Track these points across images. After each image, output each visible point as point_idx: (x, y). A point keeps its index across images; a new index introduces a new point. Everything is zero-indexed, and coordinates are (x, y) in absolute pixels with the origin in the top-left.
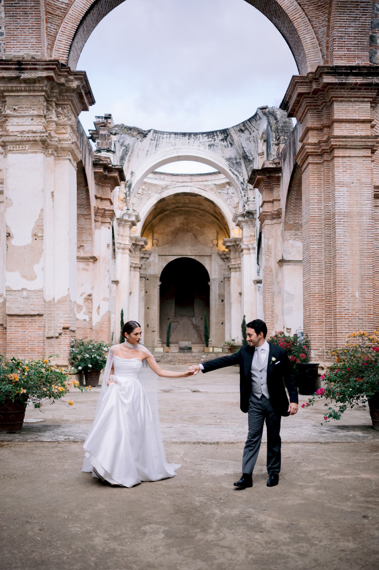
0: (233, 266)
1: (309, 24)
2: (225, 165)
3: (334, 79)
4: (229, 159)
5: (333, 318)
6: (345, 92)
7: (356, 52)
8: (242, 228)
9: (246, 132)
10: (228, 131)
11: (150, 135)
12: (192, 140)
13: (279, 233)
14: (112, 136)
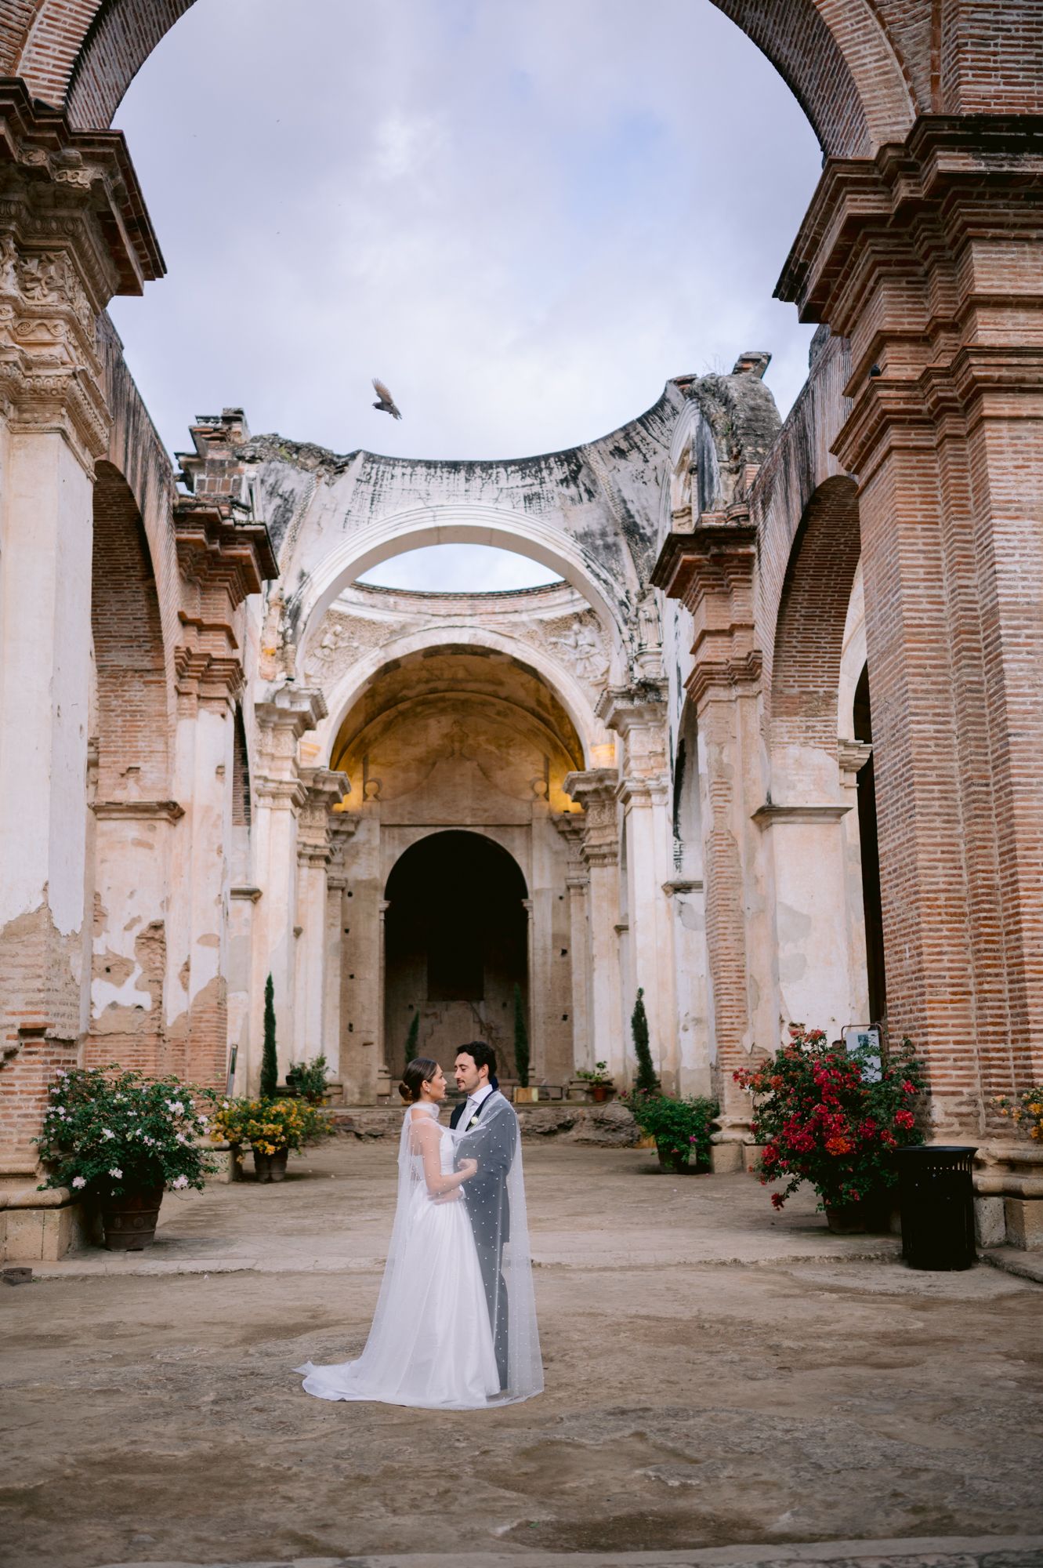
0: (596, 851)
1: (870, 12)
2: (571, 553)
3: (970, 160)
4: (584, 537)
6: (1007, 206)
7: (1035, 88)
8: (624, 735)
9: (634, 455)
10: (579, 455)
11: (355, 468)
12: (476, 483)
13: (755, 725)
14: (244, 466)
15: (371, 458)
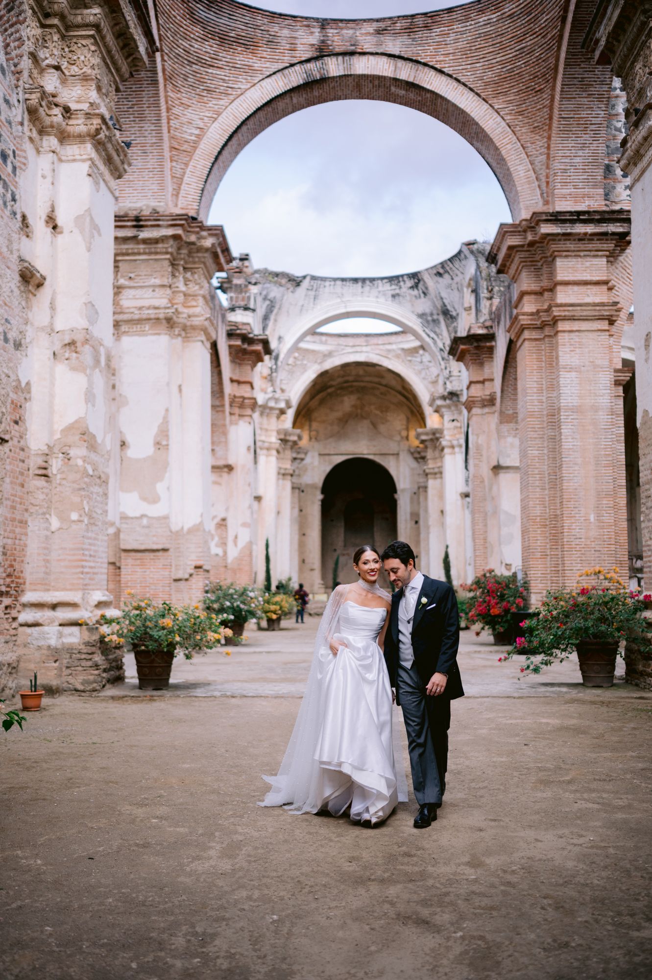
0: (432, 471)
1: (523, 151)
2: (415, 323)
3: (555, 228)
4: (422, 316)
5: (560, 550)
6: (571, 244)
7: (586, 190)
8: (442, 416)
9: (446, 276)
10: (419, 275)
11: (306, 283)
12: (367, 288)
13: (493, 426)
14: (251, 287)
15: (314, 278)
